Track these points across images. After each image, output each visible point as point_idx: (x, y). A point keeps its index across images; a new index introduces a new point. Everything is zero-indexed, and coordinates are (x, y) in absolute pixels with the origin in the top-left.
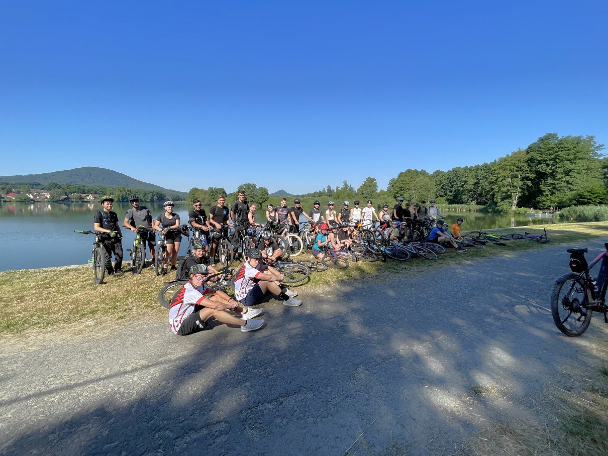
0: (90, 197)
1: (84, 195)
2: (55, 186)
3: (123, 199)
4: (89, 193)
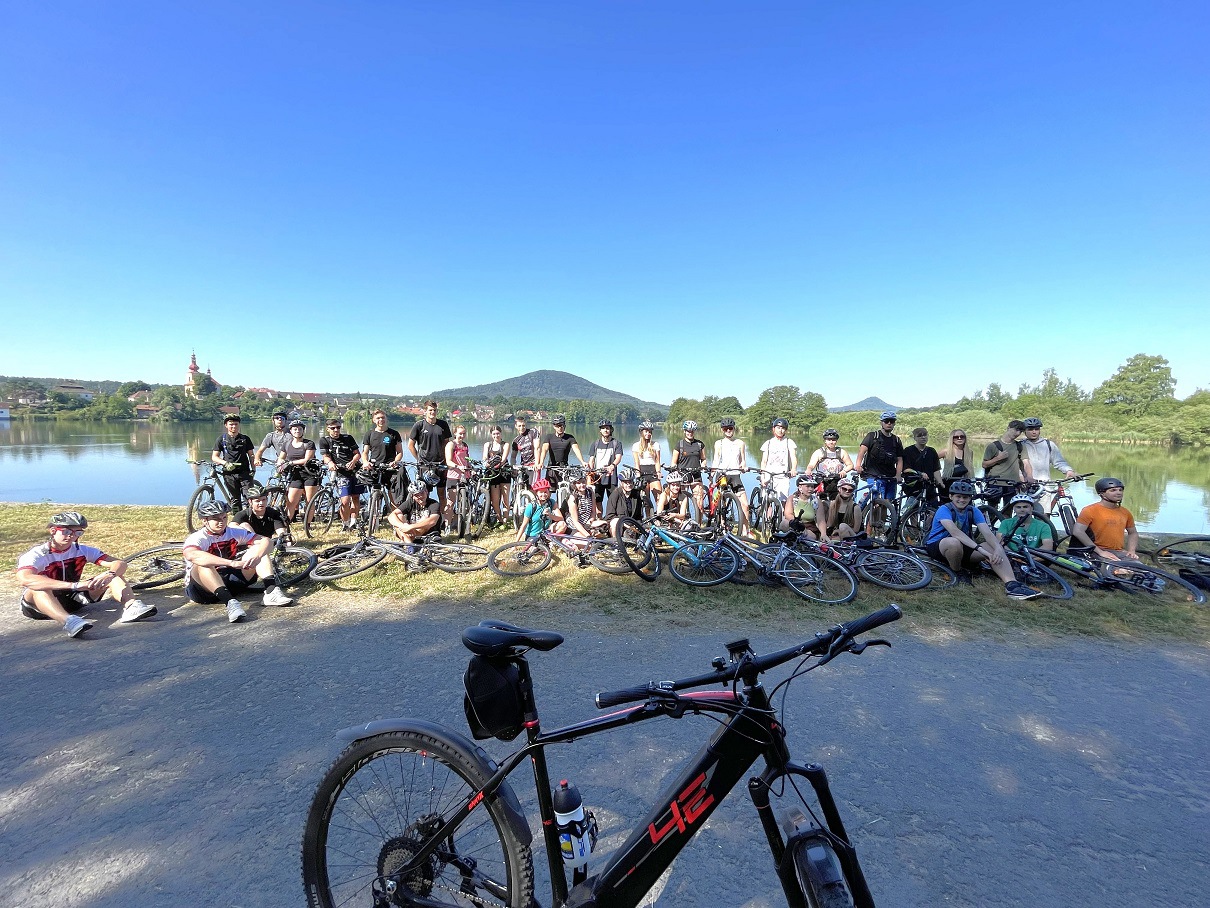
0: (538, 416)
1: (531, 413)
2: (501, 400)
3: (578, 418)
4: (537, 410)
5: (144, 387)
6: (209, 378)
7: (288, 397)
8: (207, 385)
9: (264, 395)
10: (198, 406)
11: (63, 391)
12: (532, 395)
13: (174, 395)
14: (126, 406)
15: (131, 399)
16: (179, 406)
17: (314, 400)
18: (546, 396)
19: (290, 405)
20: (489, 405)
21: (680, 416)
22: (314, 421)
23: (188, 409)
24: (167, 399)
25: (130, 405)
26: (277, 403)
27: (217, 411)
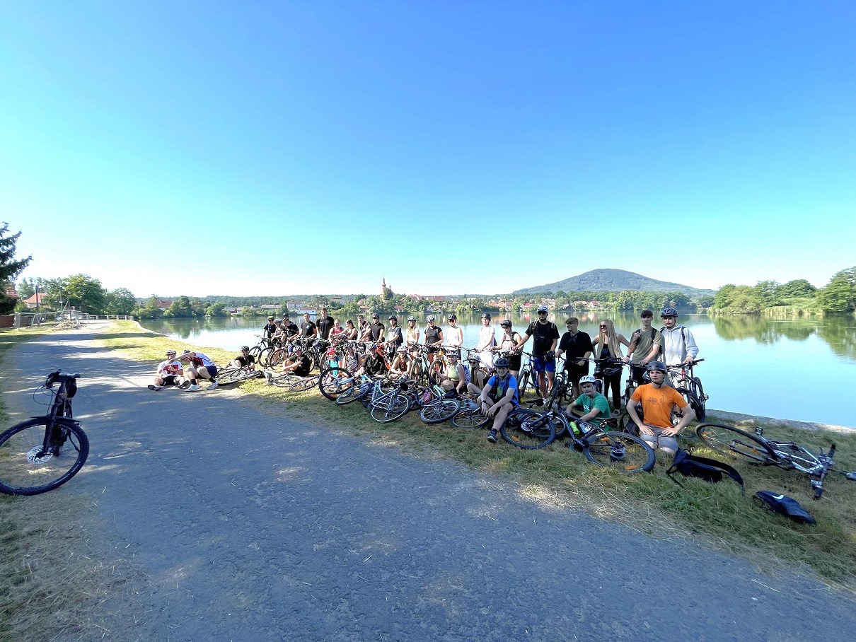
3: (627, 306)
4: (591, 300)
5: (364, 297)
6: (390, 290)
7: (427, 299)
8: (389, 294)
9: (415, 298)
10: (385, 306)
11: (334, 301)
12: (589, 289)
13: (375, 301)
14: (356, 307)
15: (359, 303)
16: (377, 306)
17: (441, 300)
18: (601, 289)
19: (428, 304)
20: (552, 298)
21: (726, 301)
22: (440, 313)
23: (381, 307)
24: (372, 302)
25: (358, 307)
26: (421, 303)
27: (393, 308)
